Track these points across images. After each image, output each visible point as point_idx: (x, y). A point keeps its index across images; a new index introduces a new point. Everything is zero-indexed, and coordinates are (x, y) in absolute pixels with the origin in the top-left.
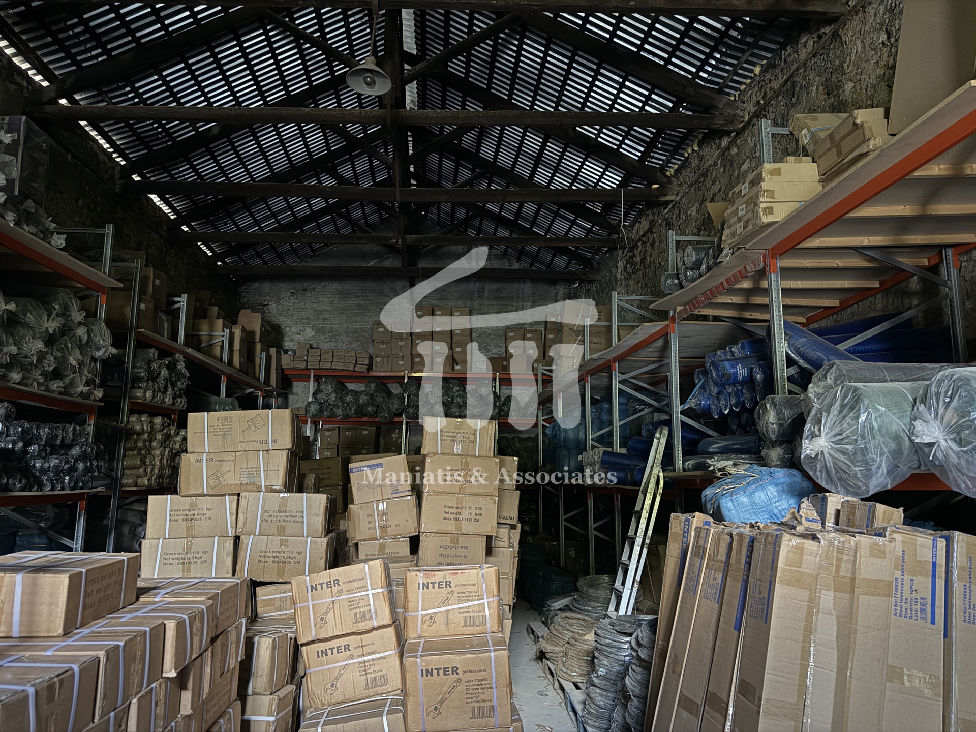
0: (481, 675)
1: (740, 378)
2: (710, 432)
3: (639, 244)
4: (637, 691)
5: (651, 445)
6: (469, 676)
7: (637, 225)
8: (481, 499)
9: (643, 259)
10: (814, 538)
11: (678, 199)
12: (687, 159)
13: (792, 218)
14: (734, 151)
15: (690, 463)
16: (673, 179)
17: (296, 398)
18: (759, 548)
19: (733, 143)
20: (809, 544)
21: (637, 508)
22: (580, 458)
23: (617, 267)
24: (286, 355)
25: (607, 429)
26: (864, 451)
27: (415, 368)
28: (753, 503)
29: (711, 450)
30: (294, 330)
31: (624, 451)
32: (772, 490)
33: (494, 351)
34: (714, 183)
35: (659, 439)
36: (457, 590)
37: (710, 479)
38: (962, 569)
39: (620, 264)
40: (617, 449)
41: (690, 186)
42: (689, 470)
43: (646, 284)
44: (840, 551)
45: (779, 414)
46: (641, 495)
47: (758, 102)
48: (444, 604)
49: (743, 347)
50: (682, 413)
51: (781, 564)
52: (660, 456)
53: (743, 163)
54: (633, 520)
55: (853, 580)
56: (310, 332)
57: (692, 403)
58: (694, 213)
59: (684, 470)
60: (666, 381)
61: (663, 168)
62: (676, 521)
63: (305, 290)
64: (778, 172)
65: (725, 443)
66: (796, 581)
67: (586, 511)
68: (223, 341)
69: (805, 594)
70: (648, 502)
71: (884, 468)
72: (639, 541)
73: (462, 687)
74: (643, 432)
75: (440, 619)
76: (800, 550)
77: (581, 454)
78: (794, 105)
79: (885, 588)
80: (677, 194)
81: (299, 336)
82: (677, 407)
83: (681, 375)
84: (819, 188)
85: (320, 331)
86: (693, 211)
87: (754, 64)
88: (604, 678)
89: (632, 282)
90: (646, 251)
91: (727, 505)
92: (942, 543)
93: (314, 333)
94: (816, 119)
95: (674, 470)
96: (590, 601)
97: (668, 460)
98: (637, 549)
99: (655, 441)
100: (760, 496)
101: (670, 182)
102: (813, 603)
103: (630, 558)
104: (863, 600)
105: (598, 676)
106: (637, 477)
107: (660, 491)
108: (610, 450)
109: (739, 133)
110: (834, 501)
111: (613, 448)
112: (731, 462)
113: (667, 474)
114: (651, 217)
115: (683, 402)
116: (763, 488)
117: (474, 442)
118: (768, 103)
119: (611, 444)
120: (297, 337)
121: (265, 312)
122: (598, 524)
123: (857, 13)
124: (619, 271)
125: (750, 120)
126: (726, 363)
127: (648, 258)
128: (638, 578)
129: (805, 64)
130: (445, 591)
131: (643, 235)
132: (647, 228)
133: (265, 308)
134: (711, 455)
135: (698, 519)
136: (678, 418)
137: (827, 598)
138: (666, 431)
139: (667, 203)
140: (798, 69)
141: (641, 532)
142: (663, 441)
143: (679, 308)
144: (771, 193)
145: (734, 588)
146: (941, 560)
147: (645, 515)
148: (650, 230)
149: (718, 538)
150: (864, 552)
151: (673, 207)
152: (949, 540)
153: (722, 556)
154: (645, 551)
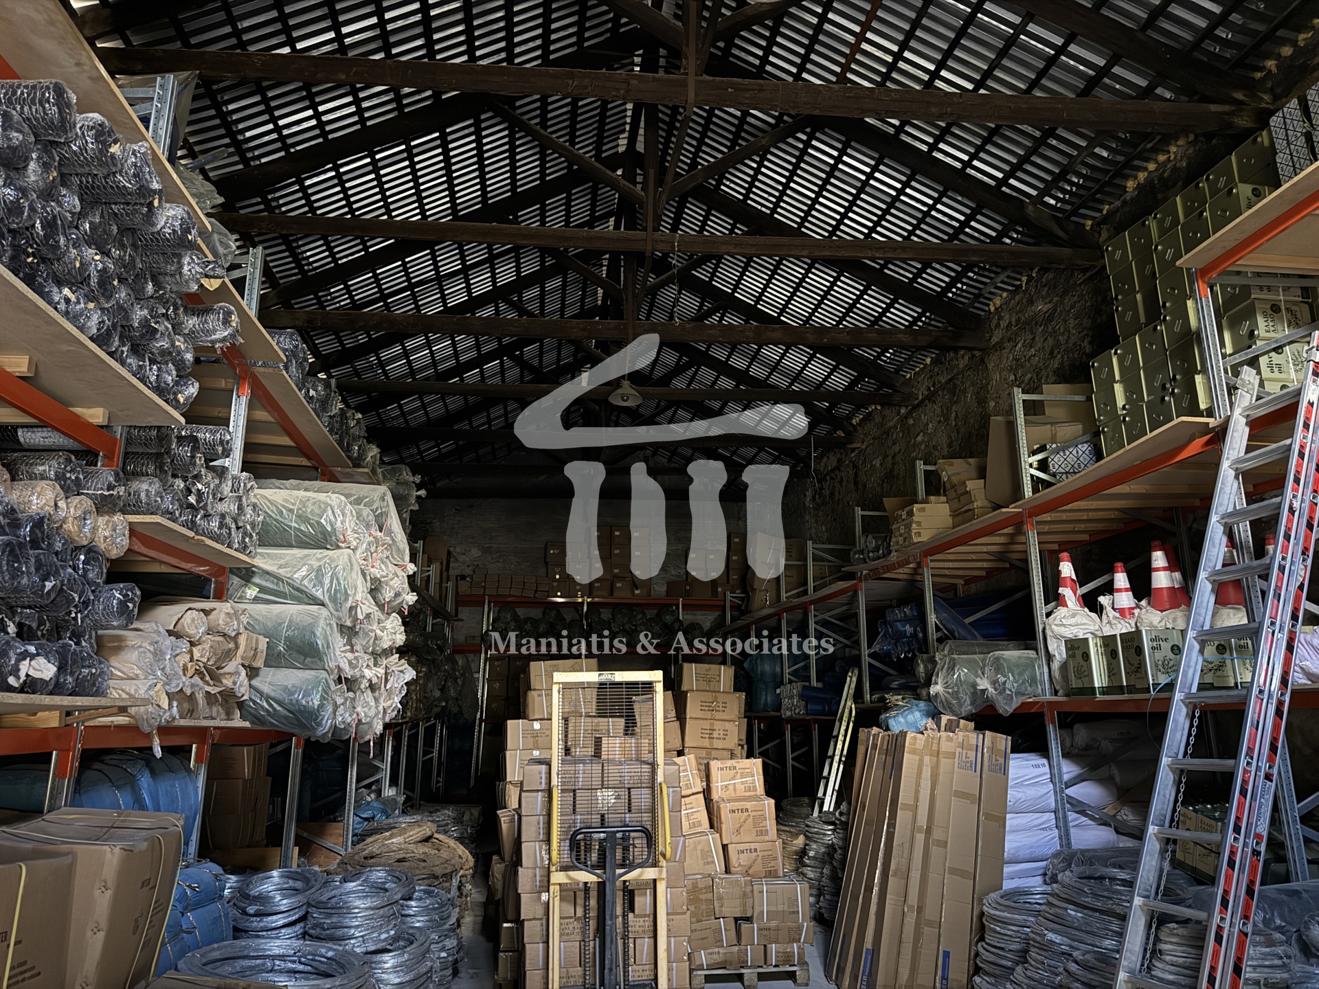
0: (760, 813)
1: (908, 635)
2: (892, 672)
3: (828, 478)
4: (840, 844)
5: (845, 682)
6: (754, 813)
7: (825, 459)
8: (727, 723)
9: (832, 494)
10: (922, 733)
11: (864, 447)
12: (871, 413)
13: (932, 539)
14: (911, 421)
15: (875, 696)
16: (859, 428)
17: (460, 624)
18: (899, 738)
19: (910, 413)
20: (920, 736)
21: (835, 733)
22: (778, 691)
23: (805, 495)
24: (463, 582)
25: (803, 664)
26: (957, 693)
27: (595, 594)
28: (907, 722)
29: (892, 686)
30: (458, 550)
31: (820, 685)
32: (918, 714)
33: (674, 572)
34: (894, 444)
35: (851, 677)
36: (740, 771)
37: (887, 709)
38: (988, 748)
39: (809, 494)
40: (814, 683)
41: (874, 438)
42: (875, 702)
43: (835, 519)
44: (933, 739)
45: (925, 667)
46: (837, 723)
47: (929, 389)
48: (732, 779)
49: (911, 609)
50: (869, 656)
51: (907, 744)
52: (852, 691)
53: (918, 435)
54: (832, 744)
55: (938, 751)
56: (475, 552)
57: (876, 648)
58: (878, 465)
59: (871, 702)
60: (856, 615)
61: (849, 418)
62: (863, 732)
63: (471, 506)
64: (923, 510)
65: (904, 681)
66: (913, 752)
67: (783, 743)
68: (429, 576)
69: (917, 758)
70: (843, 728)
71: (968, 702)
72: (837, 758)
73: (751, 819)
74: (837, 669)
75: (731, 787)
76: (915, 738)
77: (779, 687)
78: (955, 402)
79: (952, 755)
80: (863, 442)
81: (464, 557)
82: (865, 651)
83: (867, 612)
84: (950, 520)
85: (486, 551)
86: (877, 463)
87: (926, 356)
88: (814, 858)
89: (821, 513)
90: (834, 486)
91: (892, 722)
92: (981, 736)
93: (480, 554)
94: (952, 464)
95: (863, 703)
96: (794, 817)
97: (858, 696)
98: (835, 765)
99: (848, 679)
100: (910, 718)
101: (856, 431)
102: (921, 761)
103: (825, 794)
104: (943, 761)
105: (809, 858)
106: (834, 707)
107: (853, 719)
108: (807, 684)
109: (915, 408)
110: (944, 719)
111: (810, 682)
112: (900, 697)
113: (858, 706)
114: (838, 456)
115: (869, 647)
116: (912, 713)
117: (719, 681)
118: (936, 392)
119: (808, 679)
120: (462, 558)
121: (427, 530)
122: (795, 754)
123: (996, 351)
124: (808, 499)
125: (922, 401)
126: (898, 624)
127: (837, 494)
128: (837, 788)
129: (962, 372)
130: (733, 772)
131: (832, 471)
132: (835, 464)
133: (428, 527)
134: (889, 690)
135: (875, 730)
136: (866, 660)
137: (927, 759)
138: (856, 672)
139: (853, 450)
140: (958, 374)
141: (838, 752)
142: (854, 679)
143: (865, 572)
144: (919, 524)
145: (890, 759)
146: (980, 744)
147: (841, 738)
148: (838, 468)
149: (883, 738)
150: (943, 739)
151: (860, 452)
152: (984, 735)
153: (885, 747)
154: (842, 766)
